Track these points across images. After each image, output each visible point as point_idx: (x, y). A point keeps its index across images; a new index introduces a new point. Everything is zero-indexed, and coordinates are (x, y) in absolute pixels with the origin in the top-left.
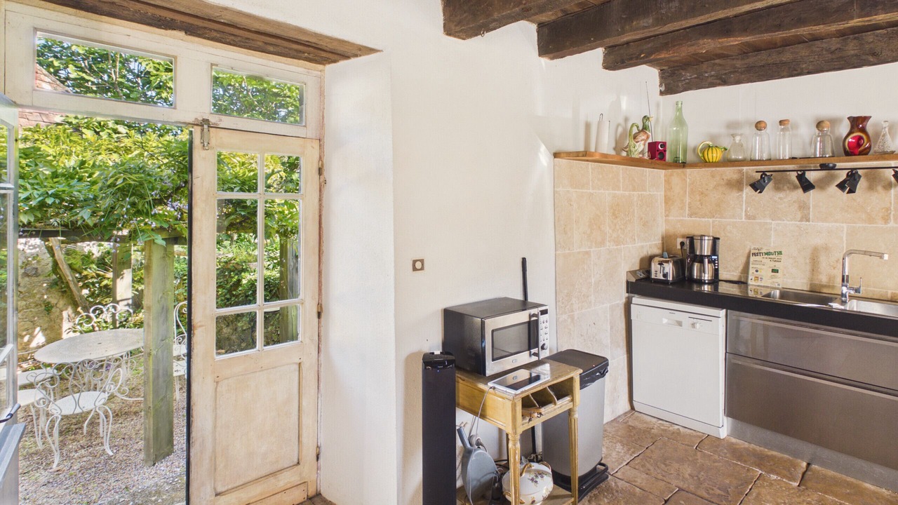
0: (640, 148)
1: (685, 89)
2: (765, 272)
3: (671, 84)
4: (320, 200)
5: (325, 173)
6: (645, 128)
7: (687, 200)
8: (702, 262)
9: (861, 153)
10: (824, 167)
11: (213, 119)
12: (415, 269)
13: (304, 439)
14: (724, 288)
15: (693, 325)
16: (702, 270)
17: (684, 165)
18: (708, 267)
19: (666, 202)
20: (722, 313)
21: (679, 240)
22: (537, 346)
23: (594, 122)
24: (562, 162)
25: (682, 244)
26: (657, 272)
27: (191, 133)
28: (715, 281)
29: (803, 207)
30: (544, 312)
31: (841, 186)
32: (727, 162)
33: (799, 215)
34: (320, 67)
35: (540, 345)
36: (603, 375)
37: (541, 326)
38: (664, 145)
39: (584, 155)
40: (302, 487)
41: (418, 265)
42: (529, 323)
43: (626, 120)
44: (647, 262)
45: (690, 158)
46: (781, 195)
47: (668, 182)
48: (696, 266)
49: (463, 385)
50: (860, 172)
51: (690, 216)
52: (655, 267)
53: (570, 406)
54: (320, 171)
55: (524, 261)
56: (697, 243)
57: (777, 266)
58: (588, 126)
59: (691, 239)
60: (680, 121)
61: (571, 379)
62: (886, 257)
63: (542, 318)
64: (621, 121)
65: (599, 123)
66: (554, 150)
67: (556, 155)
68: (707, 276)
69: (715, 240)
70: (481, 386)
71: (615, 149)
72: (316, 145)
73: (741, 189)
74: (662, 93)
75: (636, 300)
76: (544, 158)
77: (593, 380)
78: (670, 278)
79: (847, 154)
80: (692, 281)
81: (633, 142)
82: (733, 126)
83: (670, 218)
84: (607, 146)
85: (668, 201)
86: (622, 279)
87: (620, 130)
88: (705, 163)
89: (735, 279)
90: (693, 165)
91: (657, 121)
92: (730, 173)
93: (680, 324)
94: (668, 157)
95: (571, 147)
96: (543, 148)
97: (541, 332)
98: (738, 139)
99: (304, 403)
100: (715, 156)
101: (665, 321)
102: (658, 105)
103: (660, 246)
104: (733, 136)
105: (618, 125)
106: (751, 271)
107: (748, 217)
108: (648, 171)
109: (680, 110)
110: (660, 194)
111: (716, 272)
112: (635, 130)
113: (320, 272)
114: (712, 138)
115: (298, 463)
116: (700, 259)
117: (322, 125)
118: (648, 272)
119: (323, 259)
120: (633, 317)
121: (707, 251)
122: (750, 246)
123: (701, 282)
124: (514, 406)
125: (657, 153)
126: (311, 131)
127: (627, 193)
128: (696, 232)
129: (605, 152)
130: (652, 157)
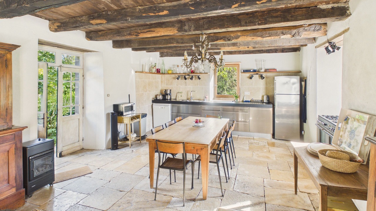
0: (154, 70)
1: (165, 57)
2: (180, 97)
3: (162, 55)
4: (83, 82)
5: (84, 76)
6: (155, 66)
7: (165, 82)
8: (168, 95)
9: (193, 73)
10: (188, 75)
11: (63, 65)
12: (108, 96)
13: (80, 136)
14: (172, 100)
15: (165, 108)
16: (168, 97)
17: (164, 74)
18: (169, 96)
19: (161, 82)
20: (170, 104)
21: (164, 91)
22: (133, 110)
23: (144, 64)
24: (137, 73)
25: (164, 92)
26: (158, 98)
27: (58, 68)
28: (170, 99)
29: (186, 83)
30: (134, 104)
31: (191, 79)
32: (173, 74)
33: (185, 85)
34: (83, 53)
35: (134, 110)
36: (146, 116)
37: (134, 106)
38: (160, 69)
39: (142, 72)
40: (80, 146)
41: (108, 95)
42: (131, 106)
43: (152, 63)
44: (156, 96)
45: (166, 72)
46: (182, 80)
47: (161, 77)
48: (167, 96)
49: (119, 118)
50: (194, 76)
51: (166, 85)
52: (158, 97)
53: (139, 120)
54: (83, 76)
55: (129, 95)
56: (167, 91)
57: (182, 95)
58: (143, 65)
59: (166, 90)
60: (163, 64)
61: (139, 115)
62: (196, 92)
63: (134, 105)
64: (150, 64)
65: (145, 65)
66: (135, 71)
67: (136, 72)
68: (169, 98)
69: (171, 90)
70: (123, 117)
71: (149, 70)
72: (82, 70)
73: (175, 79)
74: (160, 57)
75: (154, 104)
76: (133, 72)
77: (144, 117)
78: (161, 99)
79: (191, 73)
80: (166, 99)
81: (153, 69)
82: (174, 65)
83: (162, 86)
84: (147, 70)
85: (162, 82)
86: (151, 100)
87: (150, 66)
88: (168, 74)
89: (175, 99)
90: (166, 74)
91: (159, 63)
92: (173, 76)
93: (162, 108)
94: (161, 72)
95: (139, 70)
96: (133, 70)
97: (134, 108)
98: (174, 69)
99: (80, 128)
100: (170, 72)
101: (160, 108)
102: (159, 60)
103: (160, 92)
104: (173, 68)
105: (150, 65)
106: (177, 96)
107: (177, 85)
108: (157, 75)
109: (163, 61)
110: (160, 80)
111: (171, 97)
112: (153, 66)
113: (83, 98)
114: (170, 68)
115: (79, 141)
116: (167, 94)
117: (83, 66)
118: (157, 98)
119: (84, 95)
120: (153, 108)
121: (169, 93)
122: (177, 91)
123: (168, 99)
124: (129, 118)
125: (158, 71)
126: (81, 67)
127: (152, 80)
128: (167, 89)
129: (147, 71)
130: (157, 72)
